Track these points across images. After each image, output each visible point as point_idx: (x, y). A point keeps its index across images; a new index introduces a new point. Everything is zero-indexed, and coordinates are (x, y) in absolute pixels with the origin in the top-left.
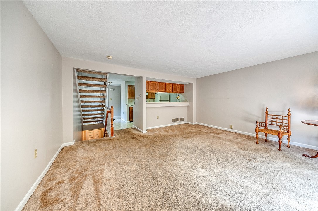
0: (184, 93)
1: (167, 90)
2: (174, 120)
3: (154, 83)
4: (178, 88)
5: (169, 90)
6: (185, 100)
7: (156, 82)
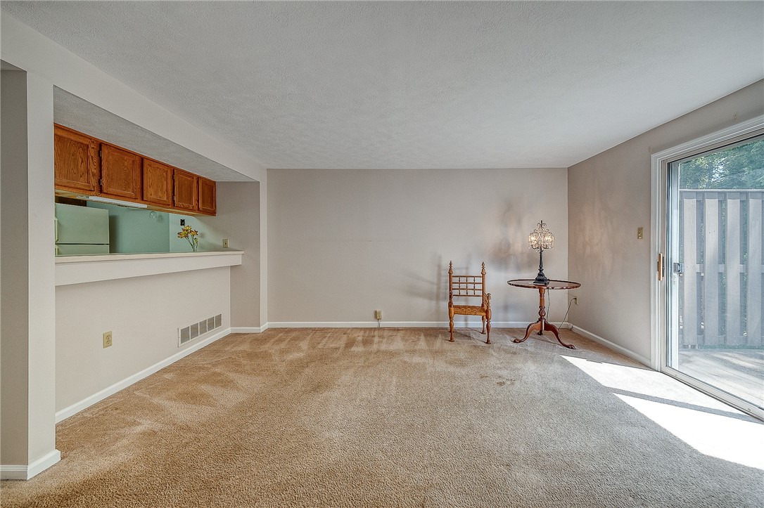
0: (213, 213)
1: (150, 193)
2: (186, 335)
3: (72, 137)
4: (195, 190)
5: (156, 193)
6: (221, 244)
7: (90, 138)
